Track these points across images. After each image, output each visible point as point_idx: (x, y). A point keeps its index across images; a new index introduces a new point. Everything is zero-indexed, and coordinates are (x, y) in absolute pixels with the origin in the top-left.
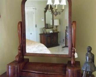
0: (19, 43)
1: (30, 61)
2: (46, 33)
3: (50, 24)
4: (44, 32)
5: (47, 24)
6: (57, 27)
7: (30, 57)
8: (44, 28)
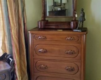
0: (42, 10)
1: (49, 21)
2: (55, 10)
3: (58, 2)
4: (53, 10)
5: (56, 2)
6: (64, 4)
7: (50, 18)
8: (52, 6)
